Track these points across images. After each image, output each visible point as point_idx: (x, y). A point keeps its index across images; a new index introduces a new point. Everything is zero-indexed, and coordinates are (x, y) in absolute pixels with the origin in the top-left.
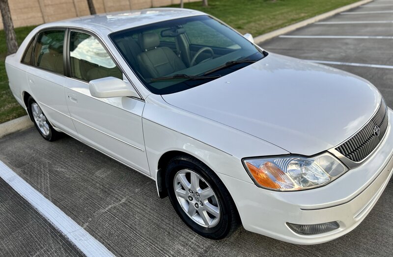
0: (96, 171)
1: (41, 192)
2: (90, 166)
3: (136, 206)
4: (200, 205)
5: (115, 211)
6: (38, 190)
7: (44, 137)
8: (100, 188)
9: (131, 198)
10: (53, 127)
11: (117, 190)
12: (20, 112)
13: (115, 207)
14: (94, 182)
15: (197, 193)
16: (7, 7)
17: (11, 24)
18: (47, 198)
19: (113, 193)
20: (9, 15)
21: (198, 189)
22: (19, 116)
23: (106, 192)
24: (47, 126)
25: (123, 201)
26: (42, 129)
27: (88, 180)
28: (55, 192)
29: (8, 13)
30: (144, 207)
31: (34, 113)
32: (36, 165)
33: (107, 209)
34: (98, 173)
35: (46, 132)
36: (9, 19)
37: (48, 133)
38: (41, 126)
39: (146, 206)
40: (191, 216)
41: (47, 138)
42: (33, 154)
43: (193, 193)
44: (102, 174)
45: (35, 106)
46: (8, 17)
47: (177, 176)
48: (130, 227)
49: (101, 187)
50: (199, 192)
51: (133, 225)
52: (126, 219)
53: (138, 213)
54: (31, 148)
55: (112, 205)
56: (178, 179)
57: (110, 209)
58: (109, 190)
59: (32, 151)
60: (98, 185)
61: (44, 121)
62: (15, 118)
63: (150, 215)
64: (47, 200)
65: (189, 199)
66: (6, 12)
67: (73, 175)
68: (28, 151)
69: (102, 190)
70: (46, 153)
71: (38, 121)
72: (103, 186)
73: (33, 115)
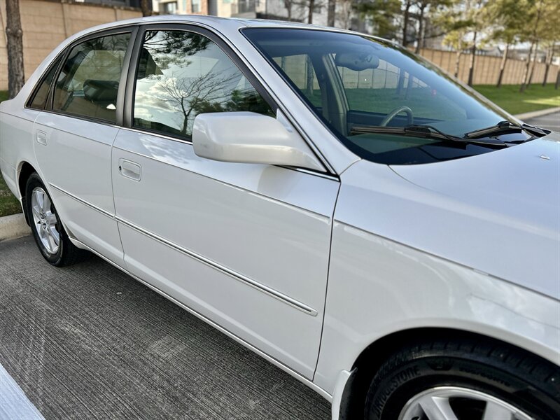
0: (153, 341)
1: (20, 382)
2: (139, 328)
6: (13, 376)
7: (46, 258)
8: (162, 387)
10: (70, 238)
11: (203, 398)
12: (9, 206)
14: (147, 370)
16: (19, 46)
17: (22, 73)
18: (32, 401)
19: (196, 404)
20: (21, 59)
22: (7, 213)
23: (176, 399)
24: (57, 235)
26: (44, 241)
27: (133, 363)
28: (54, 385)
29: (20, 55)
31: (35, 208)
32: (20, 312)
34: (156, 347)
35: (51, 245)
36: (20, 64)
37: (55, 249)
38: (44, 233)
41: (51, 260)
42: (19, 288)
45: (39, 193)
46: (18, 62)
49: (165, 384)
54: (16, 276)
58: (184, 395)
59: (18, 282)
60: (156, 377)
61: (51, 224)
64: (32, 406)
66: (16, 54)
67: (100, 347)
68: (9, 280)
69: (168, 393)
70: (45, 289)
71: (39, 223)
72: (168, 381)
73: (33, 212)
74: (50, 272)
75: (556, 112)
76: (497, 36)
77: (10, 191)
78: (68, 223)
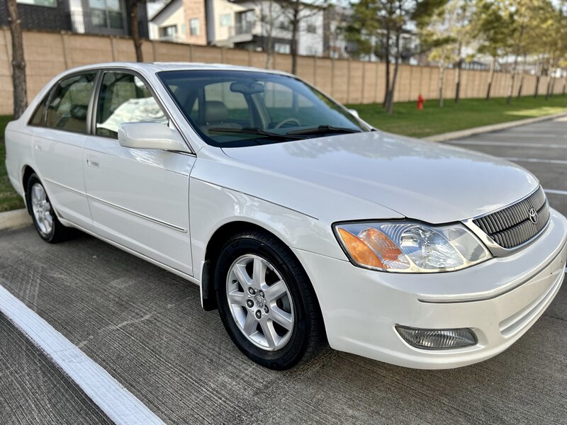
0: (113, 280)
1: (23, 300)
2: (105, 275)
3: (165, 325)
4: (263, 312)
5: (131, 329)
6: (18, 298)
7: (42, 237)
8: (115, 300)
9: (159, 315)
10: (59, 218)
11: (139, 304)
13: (132, 324)
14: (106, 293)
15: (261, 291)
16: (23, 76)
17: (25, 99)
18: (30, 308)
19: (134, 307)
20: (24, 87)
21: (263, 284)
22: (12, 208)
23: (122, 305)
24: (50, 219)
25: (147, 317)
26: (41, 226)
27: (97, 290)
28: (44, 301)
29: (23, 83)
30: (178, 327)
31: (34, 200)
32: (23, 268)
33: (120, 326)
34: (114, 283)
35: (46, 228)
36: (24, 92)
37: (49, 229)
38: (41, 220)
39: (181, 326)
40: (249, 334)
41: (46, 239)
42: (22, 256)
43: (254, 293)
44: (121, 284)
45: (37, 188)
46: (22, 89)
47: (233, 269)
48: (153, 351)
49: (117, 299)
50: (264, 290)
51: (157, 347)
52: (147, 340)
53: (167, 333)
54: (19, 249)
55: (129, 322)
56: (234, 274)
57: (124, 326)
58: (127, 303)
59: (21, 253)
60: (111, 296)
61: (47, 211)
62: (6, 210)
63: (185, 337)
64: (30, 310)
65: (248, 305)
66: (20, 83)
67: (76, 284)
68: (15, 252)
69: (117, 303)
70: (41, 256)
71: (38, 212)
72: (119, 298)
73: (33, 203)
74: (46, 247)
75: (534, 123)
76: (481, 50)
77: (16, 192)
78: (57, 207)
